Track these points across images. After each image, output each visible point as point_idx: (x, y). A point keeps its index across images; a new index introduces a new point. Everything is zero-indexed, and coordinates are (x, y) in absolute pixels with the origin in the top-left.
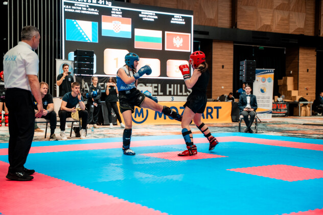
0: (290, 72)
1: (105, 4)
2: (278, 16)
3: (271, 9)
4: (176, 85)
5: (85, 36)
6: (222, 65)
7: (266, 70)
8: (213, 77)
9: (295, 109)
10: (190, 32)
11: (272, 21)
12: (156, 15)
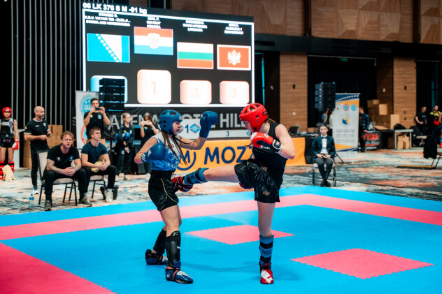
0: (382, 90)
1: (138, 12)
2: (365, 18)
3: (355, 9)
4: (232, 115)
5: (112, 55)
6: (292, 84)
7: (348, 95)
8: (281, 100)
9: (390, 140)
10: (250, 45)
11: (358, 25)
12: (206, 23)
